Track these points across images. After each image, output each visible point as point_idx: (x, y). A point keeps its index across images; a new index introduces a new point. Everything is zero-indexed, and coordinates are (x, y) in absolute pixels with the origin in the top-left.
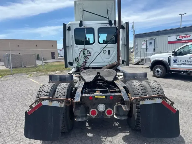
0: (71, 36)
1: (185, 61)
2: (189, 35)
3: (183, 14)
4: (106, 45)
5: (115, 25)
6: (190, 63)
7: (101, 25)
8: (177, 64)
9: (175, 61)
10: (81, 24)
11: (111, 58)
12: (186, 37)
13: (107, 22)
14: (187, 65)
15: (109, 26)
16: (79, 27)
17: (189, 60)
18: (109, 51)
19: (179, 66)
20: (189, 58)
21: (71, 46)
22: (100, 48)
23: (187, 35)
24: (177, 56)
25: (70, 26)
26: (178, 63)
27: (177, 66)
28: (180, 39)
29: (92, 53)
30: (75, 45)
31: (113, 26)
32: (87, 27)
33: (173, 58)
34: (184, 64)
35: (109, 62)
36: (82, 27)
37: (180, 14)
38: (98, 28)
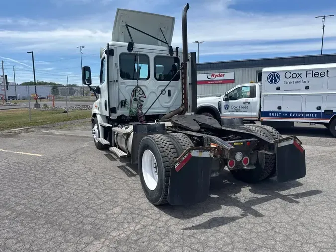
0: (114, 65)
1: (238, 107)
2: (223, 74)
3: (201, 43)
4: (169, 82)
5: (177, 54)
6: (245, 109)
7: (158, 52)
8: (229, 111)
9: (227, 107)
10: (131, 47)
11: (171, 102)
12: (219, 76)
13: (165, 48)
14: (241, 111)
15: (169, 55)
16: (127, 51)
17: (244, 105)
18: (169, 91)
19: (232, 113)
20: (244, 103)
21: (115, 81)
22: (157, 86)
23: (221, 74)
24: (229, 100)
25: (113, 48)
26: (230, 109)
27: (229, 113)
28: (213, 78)
29: (147, 93)
30: (121, 80)
31: (175, 55)
32: (141, 53)
33: (224, 103)
34: (237, 111)
35: (169, 108)
36: (132, 52)
37: (197, 42)
38: (154, 55)
